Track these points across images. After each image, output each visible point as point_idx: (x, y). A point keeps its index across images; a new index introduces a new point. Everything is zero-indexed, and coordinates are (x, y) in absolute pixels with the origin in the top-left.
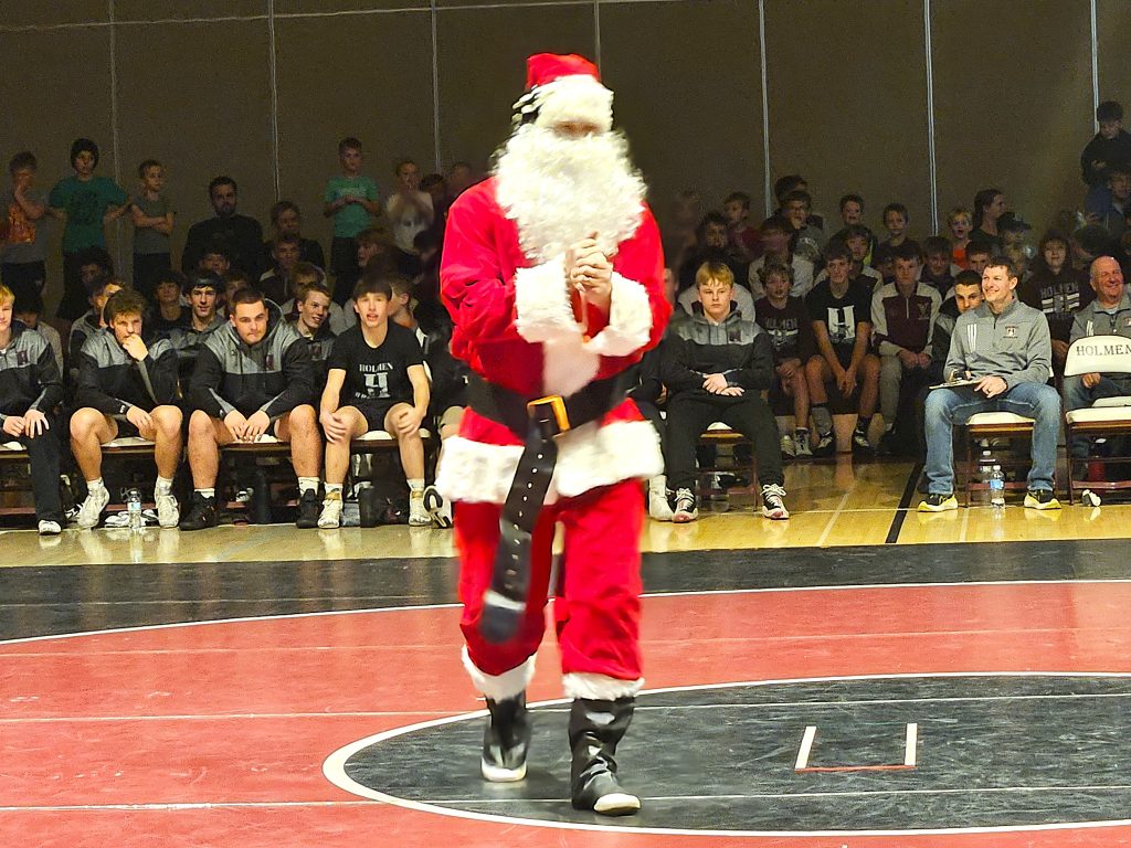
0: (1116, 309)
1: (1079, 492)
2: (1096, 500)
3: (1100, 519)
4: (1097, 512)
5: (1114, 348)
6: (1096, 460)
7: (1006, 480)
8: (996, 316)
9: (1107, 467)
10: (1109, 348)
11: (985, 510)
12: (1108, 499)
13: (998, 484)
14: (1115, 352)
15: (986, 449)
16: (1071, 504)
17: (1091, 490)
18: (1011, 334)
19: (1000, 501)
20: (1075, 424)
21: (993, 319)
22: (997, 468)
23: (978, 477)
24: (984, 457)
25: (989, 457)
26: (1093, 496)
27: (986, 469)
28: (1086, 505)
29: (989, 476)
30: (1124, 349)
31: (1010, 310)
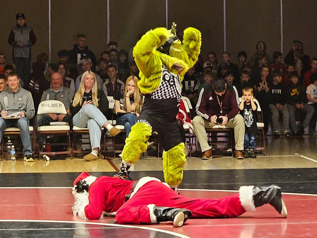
0: (58, 91)
1: (42, 156)
2: (48, 158)
3: (49, 165)
4: (48, 163)
5: (55, 105)
6: (48, 144)
7: (16, 151)
8: (14, 93)
9: (52, 147)
10: (53, 105)
11: (9, 161)
12: (52, 158)
13: (13, 152)
14: (55, 106)
15: (9, 140)
16: (39, 160)
17: (46, 155)
18: (20, 99)
19: (14, 158)
20: (40, 131)
21: (13, 94)
22: (13, 146)
23: (6, 149)
24: (9, 143)
25: (10, 143)
26: (47, 157)
27: (9, 147)
28: (45, 160)
29: (10, 149)
30: (58, 105)
31: (18, 91)
